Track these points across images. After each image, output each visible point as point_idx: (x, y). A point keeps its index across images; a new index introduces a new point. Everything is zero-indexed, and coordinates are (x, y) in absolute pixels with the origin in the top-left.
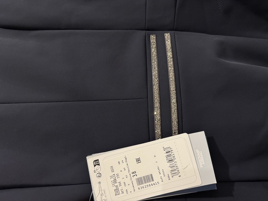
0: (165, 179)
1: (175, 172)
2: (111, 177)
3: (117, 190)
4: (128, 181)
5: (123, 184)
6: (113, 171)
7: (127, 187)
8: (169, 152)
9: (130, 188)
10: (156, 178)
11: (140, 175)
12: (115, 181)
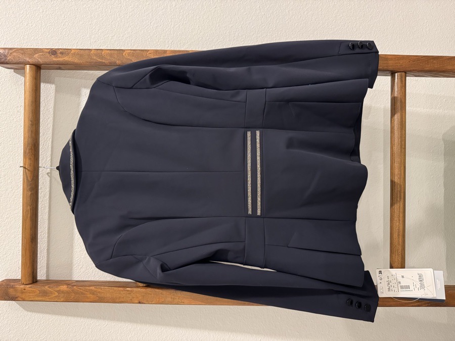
0: (416, 289)
1: (422, 286)
2: (387, 281)
3: (389, 289)
4: (396, 286)
5: (393, 286)
6: (388, 279)
7: (395, 289)
8: (420, 276)
9: (396, 290)
10: (412, 288)
11: (402, 284)
12: (389, 284)
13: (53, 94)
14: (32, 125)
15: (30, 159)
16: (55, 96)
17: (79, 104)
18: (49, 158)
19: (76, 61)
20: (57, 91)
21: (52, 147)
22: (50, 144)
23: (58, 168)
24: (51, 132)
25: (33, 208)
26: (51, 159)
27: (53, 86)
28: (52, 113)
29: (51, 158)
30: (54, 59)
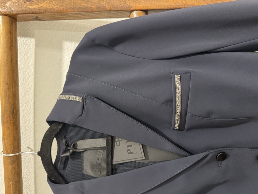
13: (33, 50)
14: (9, 89)
15: (9, 128)
16: (36, 52)
17: (61, 60)
18: (32, 121)
19: (55, 8)
20: (37, 46)
21: (35, 109)
22: (32, 105)
23: (39, 154)
24: (33, 92)
25: (15, 182)
26: (34, 122)
27: (33, 40)
28: (33, 70)
29: (34, 120)
30: (30, 7)
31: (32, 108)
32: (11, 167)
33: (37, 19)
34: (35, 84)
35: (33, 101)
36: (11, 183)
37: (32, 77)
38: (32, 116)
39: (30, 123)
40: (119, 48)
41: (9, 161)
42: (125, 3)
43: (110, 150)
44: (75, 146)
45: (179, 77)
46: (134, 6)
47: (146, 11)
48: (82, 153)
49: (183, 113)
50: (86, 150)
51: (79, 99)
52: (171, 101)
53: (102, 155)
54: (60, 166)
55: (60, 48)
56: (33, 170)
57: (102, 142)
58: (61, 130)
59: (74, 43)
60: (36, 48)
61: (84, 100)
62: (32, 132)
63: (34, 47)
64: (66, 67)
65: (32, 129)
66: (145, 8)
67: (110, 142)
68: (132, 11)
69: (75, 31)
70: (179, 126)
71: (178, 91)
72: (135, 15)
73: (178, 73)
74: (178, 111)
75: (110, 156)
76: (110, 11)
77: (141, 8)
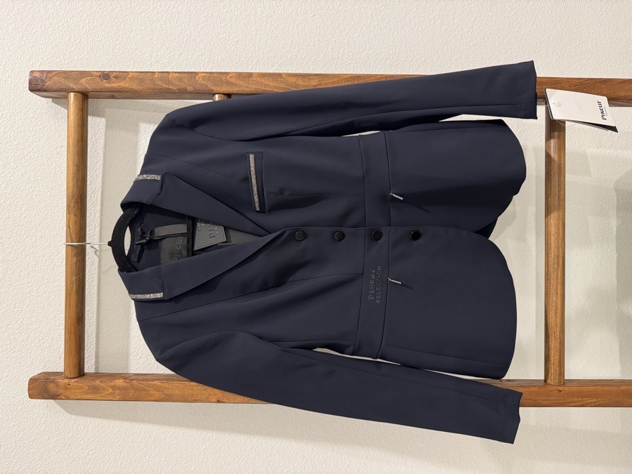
13: (103, 131)
14: (78, 171)
15: (75, 215)
16: (106, 134)
19: (134, 87)
20: (108, 127)
24: (101, 180)
25: (79, 278)
27: (103, 120)
30: (107, 85)
31: (99, 199)
32: (75, 260)
33: (113, 97)
34: (104, 171)
35: (100, 191)
36: (74, 278)
37: (101, 163)
38: (98, 208)
39: (96, 217)
40: (200, 129)
41: (74, 252)
42: (207, 86)
43: (191, 235)
44: (152, 233)
45: (253, 157)
46: (215, 89)
47: (229, 95)
48: (160, 243)
49: (260, 191)
50: (164, 238)
51: (158, 178)
52: (247, 179)
53: (182, 242)
54: (134, 258)
55: (136, 131)
56: (97, 275)
57: (182, 228)
58: (137, 215)
59: (153, 125)
60: (106, 129)
61: (163, 178)
62: (98, 229)
63: (104, 128)
64: (142, 152)
65: (98, 224)
66: (226, 92)
67: (191, 226)
68: (214, 94)
69: (154, 111)
70: (260, 208)
71: (253, 169)
72: (217, 97)
73: (252, 153)
74: (255, 188)
75: (191, 242)
76: (192, 93)
77: (222, 92)
